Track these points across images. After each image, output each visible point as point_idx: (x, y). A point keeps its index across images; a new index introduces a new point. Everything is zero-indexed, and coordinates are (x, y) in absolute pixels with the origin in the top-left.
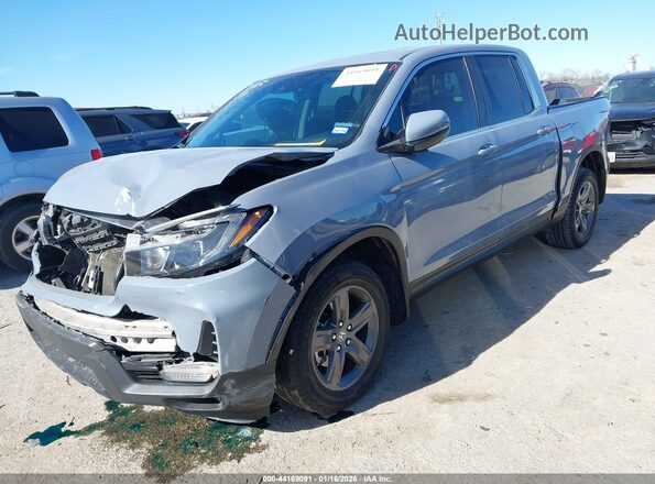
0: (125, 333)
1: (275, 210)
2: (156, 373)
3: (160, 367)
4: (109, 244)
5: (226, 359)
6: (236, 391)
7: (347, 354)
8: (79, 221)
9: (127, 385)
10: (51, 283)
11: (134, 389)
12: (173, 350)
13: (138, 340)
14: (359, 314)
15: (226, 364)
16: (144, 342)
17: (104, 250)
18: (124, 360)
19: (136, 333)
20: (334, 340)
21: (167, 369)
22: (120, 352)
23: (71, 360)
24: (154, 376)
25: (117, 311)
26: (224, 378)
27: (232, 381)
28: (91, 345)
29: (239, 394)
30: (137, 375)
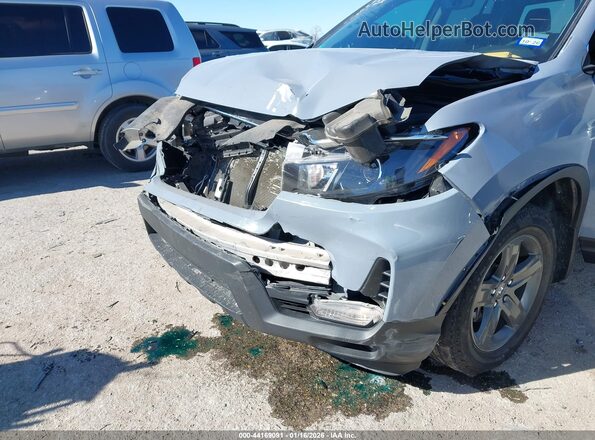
0: (271, 255)
1: (482, 131)
2: (304, 306)
3: (311, 300)
4: (243, 152)
5: (397, 305)
6: (396, 342)
7: (502, 311)
8: (212, 122)
9: (269, 314)
10: (175, 186)
11: (278, 320)
12: (327, 282)
13: (285, 265)
14: (525, 268)
15: (395, 312)
16: (292, 268)
17: (235, 158)
18: (270, 285)
19: (284, 257)
20: (493, 295)
21: (318, 303)
22: (266, 276)
23: (197, 271)
24: (302, 308)
25: (265, 229)
26: (387, 326)
27: (395, 331)
28: (234, 264)
29: (399, 345)
30: (281, 305)
